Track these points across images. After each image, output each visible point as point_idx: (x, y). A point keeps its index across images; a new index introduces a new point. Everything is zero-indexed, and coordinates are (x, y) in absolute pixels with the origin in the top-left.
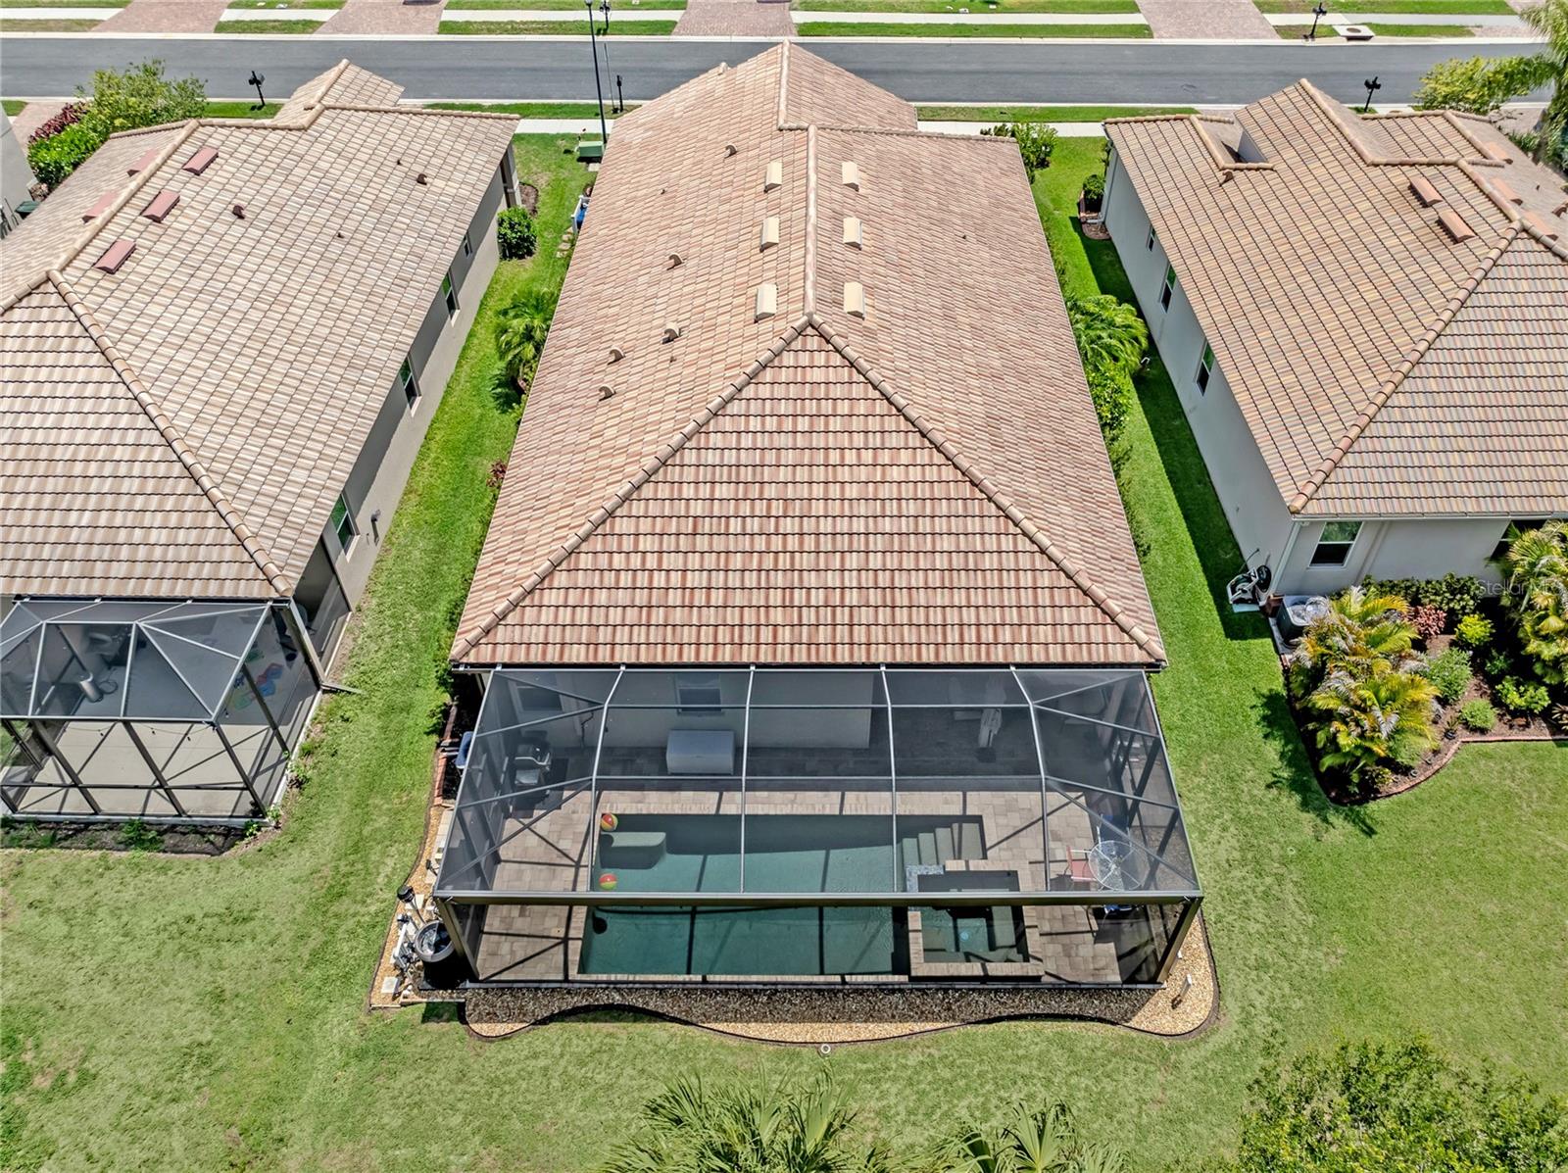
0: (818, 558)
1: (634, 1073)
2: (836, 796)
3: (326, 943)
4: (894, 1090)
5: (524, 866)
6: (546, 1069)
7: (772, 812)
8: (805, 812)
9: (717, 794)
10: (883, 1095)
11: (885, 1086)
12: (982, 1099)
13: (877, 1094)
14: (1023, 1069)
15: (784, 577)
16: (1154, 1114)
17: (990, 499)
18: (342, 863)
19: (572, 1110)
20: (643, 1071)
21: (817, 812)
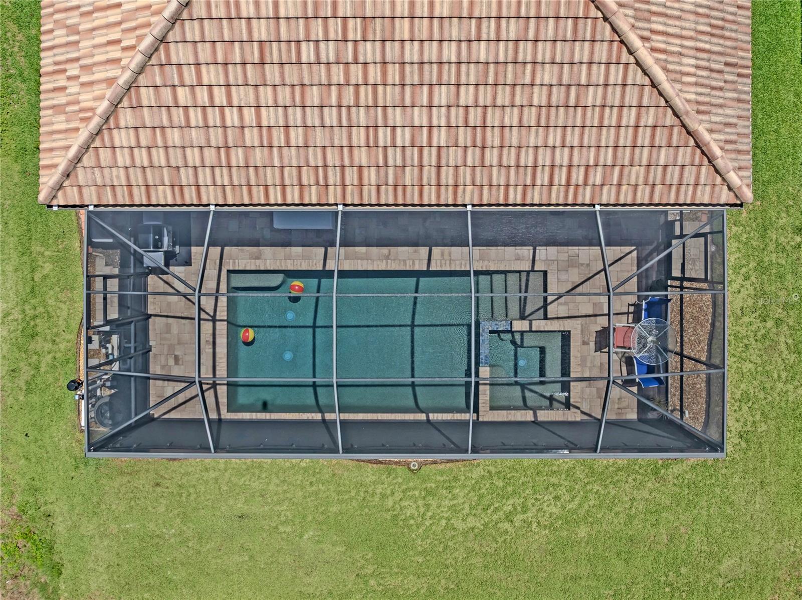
0: (403, 93)
1: (278, 482)
2: (424, 251)
3: (34, 376)
4: (462, 494)
5: (170, 320)
6: (216, 479)
7: (370, 268)
8: (398, 268)
9: (322, 250)
10: (455, 497)
11: (456, 491)
12: (522, 500)
13: (450, 496)
14: (554, 480)
15: (367, 113)
16: (641, 507)
17: (605, 19)
18: (27, 307)
19: (239, 505)
20: (284, 481)
21: (408, 268)
